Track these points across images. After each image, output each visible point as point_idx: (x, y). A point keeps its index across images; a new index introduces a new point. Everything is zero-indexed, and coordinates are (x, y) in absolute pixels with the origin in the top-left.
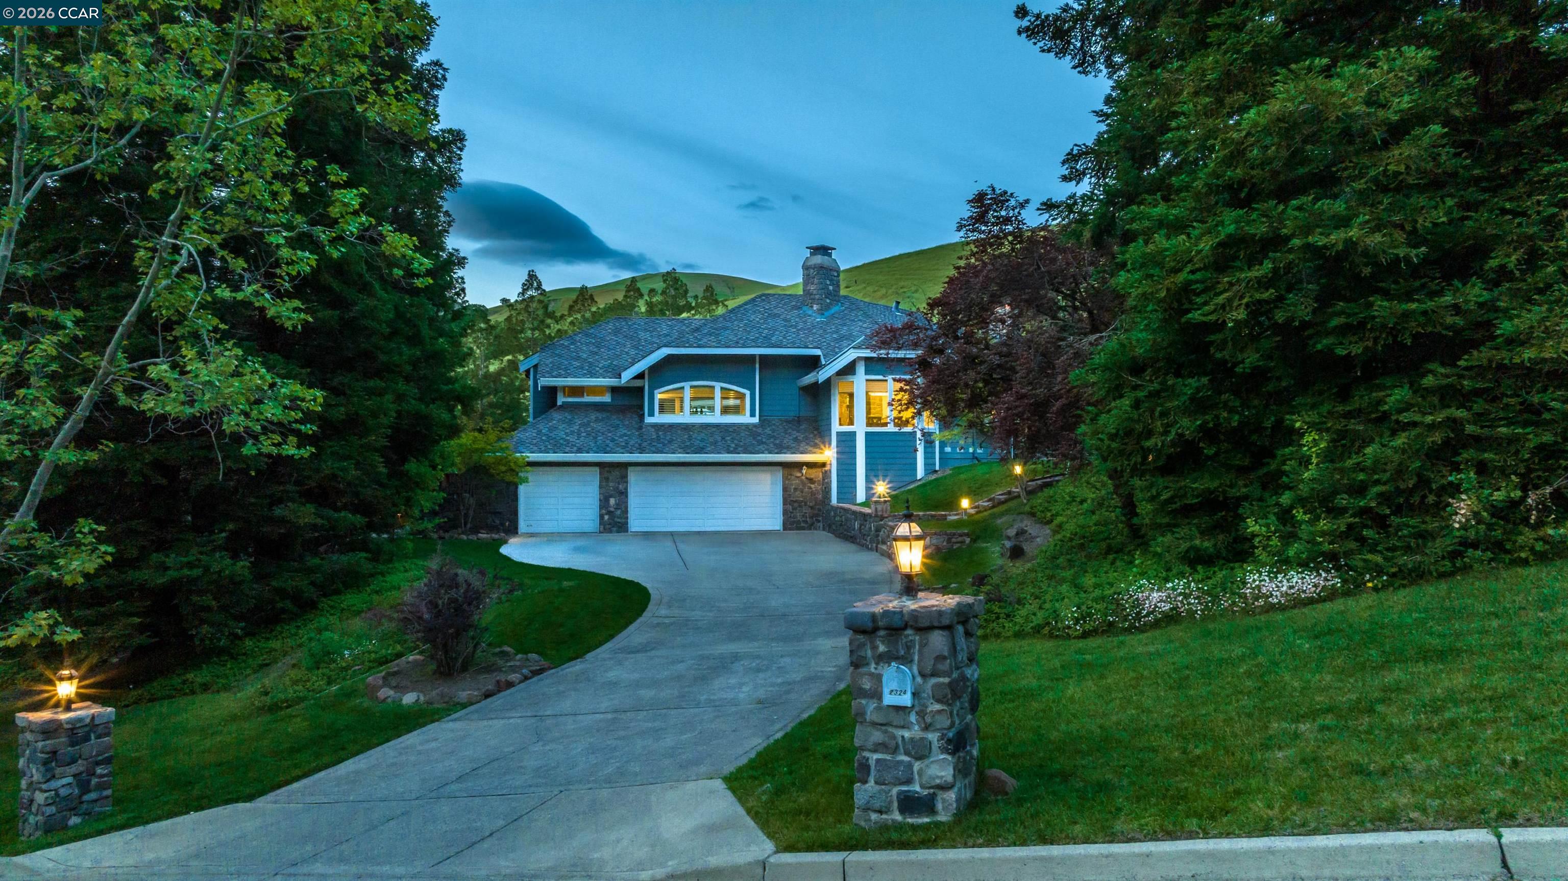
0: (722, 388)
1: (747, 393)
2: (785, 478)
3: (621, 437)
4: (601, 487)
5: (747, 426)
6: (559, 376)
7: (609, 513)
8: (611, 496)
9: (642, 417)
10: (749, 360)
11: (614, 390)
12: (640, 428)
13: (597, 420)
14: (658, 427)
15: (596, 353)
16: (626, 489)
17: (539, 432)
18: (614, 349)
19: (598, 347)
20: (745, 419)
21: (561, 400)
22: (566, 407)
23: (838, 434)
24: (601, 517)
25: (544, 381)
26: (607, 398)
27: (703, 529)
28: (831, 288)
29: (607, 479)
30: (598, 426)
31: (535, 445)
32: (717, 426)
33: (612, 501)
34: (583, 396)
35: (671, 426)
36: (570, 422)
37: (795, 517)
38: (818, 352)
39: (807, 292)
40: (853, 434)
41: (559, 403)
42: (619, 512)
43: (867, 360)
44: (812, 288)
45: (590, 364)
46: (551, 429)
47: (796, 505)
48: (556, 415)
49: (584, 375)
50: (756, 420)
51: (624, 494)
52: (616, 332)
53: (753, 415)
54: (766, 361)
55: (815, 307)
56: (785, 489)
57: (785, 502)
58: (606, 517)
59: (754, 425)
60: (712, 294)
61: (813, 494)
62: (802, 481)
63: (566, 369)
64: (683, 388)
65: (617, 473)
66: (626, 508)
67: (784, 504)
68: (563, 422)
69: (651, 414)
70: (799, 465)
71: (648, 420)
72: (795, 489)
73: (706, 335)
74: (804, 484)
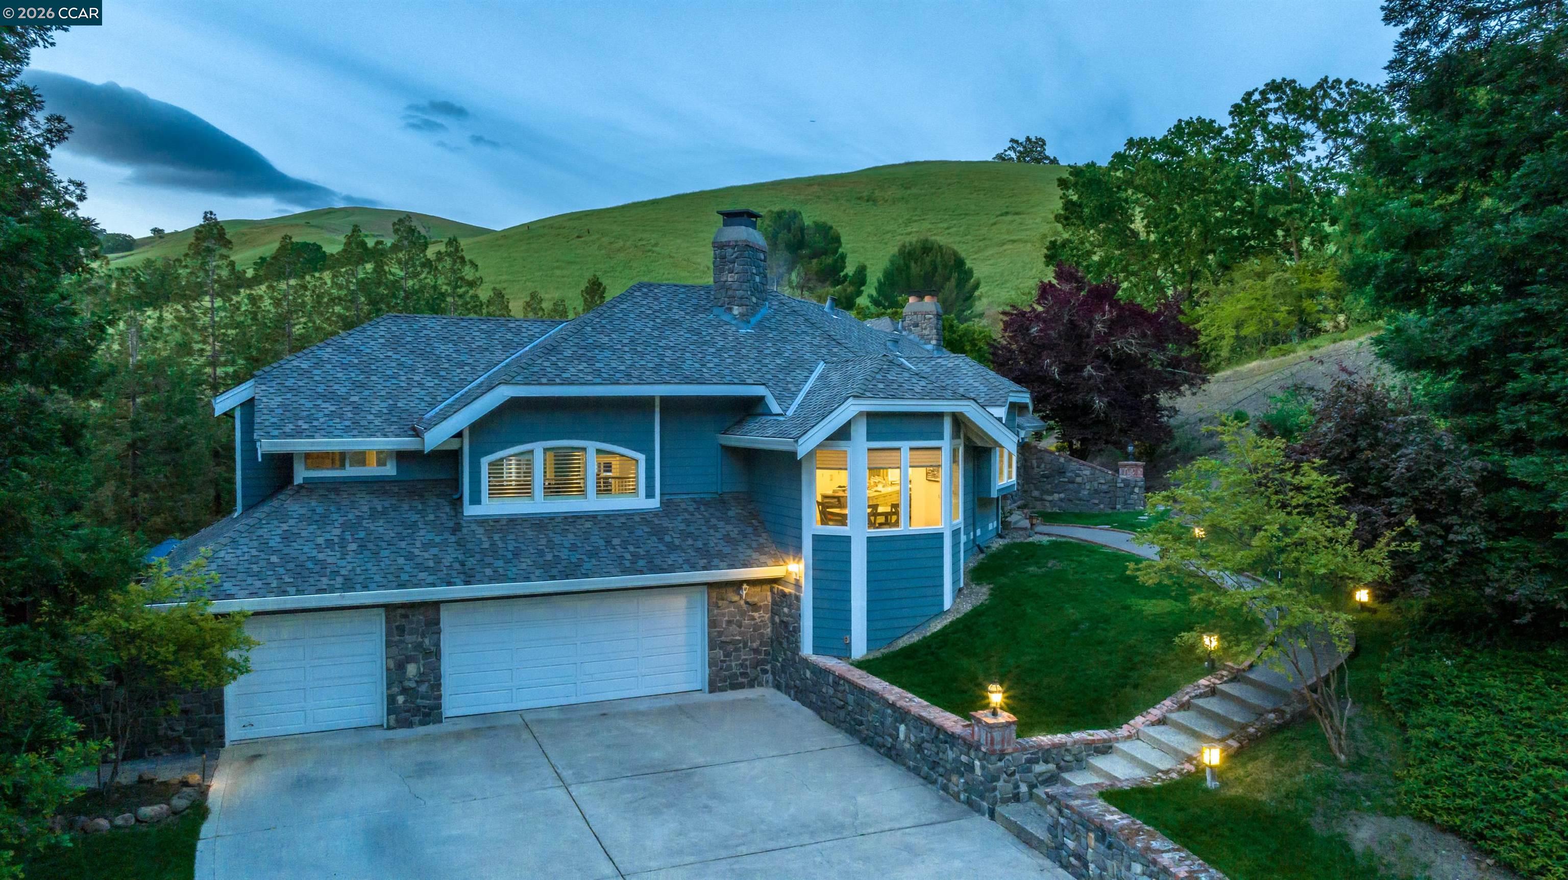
0: (599, 451)
1: (641, 457)
2: (713, 605)
3: (426, 546)
4: (389, 644)
5: (643, 516)
6: (298, 433)
7: (404, 691)
8: (409, 659)
9: (457, 503)
10: (642, 405)
11: (401, 456)
12: (456, 529)
13: (374, 515)
14: (492, 524)
15: (363, 386)
16: (438, 645)
17: (264, 546)
18: (395, 376)
19: (368, 373)
20: (640, 502)
21: (301, 474)
22: (310, 486)
23: (816, 538)
24: (391, 699)
25: (266, 445)
26: (390, 470)
27: (573, 700)
28: (757, 279)
29: (401, 630)
30: (379, 527)
31: (258, 575)
32: (592, 517)
33: (412, 669)
34: (342, 466)
35: (513, 521)
36: (323, 521)
37: (729, 668)
38: (760, 391)
39: (721, 286)
40: (847, 540)
41: (298, 480)
42: (423, 688)
43: (870, 416)
44: (730, 278)
45: (357, 408)
46: (287, 538)
47: (731, 648)
48: (295, 508)
49: (347, 431)
50: (654, 503)
51: (434, 654)
52: (395, 343)
53: (650, 495)
54: (671, 405)
55: (736, 310)
56: (713, 624)
57: (713, 645)
58: (401, 699)
59: (655, 513)
60: (457, 250)
61: (756, 628)
62: (739, 607)
63: (310, 419)
64: (531, 452)
65: (419, 617)
66: (438, 678)
67: (712, 647)
68: (310, 521)
69: (476, 500)
70: (737, 585)
71: (470, 510)
72: (729, 622)
73: (570, 360)
74: (743, 614)
